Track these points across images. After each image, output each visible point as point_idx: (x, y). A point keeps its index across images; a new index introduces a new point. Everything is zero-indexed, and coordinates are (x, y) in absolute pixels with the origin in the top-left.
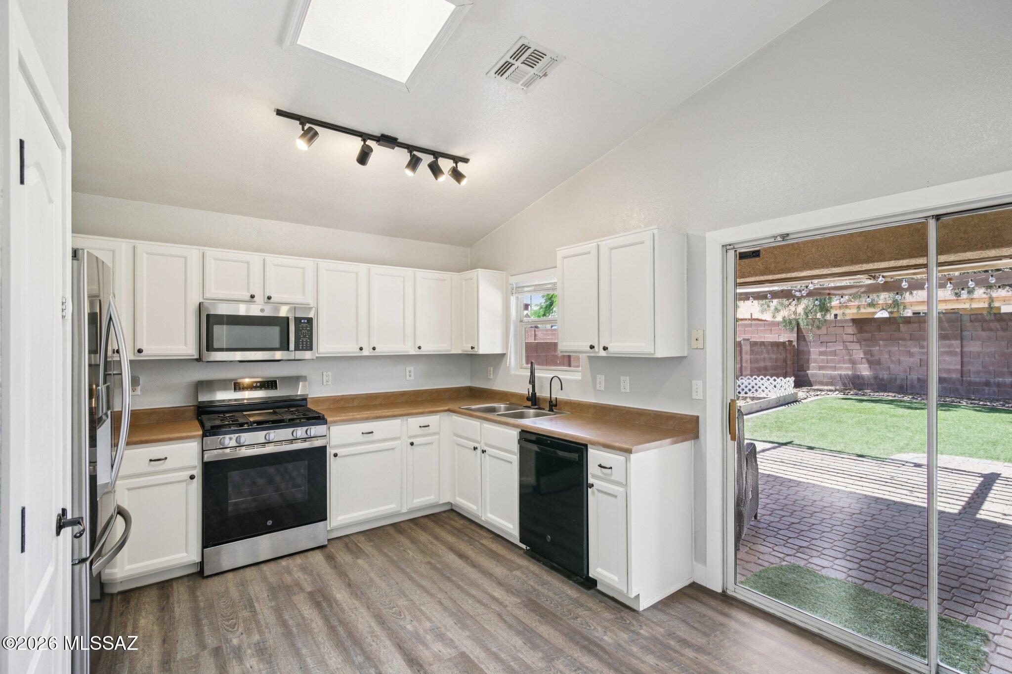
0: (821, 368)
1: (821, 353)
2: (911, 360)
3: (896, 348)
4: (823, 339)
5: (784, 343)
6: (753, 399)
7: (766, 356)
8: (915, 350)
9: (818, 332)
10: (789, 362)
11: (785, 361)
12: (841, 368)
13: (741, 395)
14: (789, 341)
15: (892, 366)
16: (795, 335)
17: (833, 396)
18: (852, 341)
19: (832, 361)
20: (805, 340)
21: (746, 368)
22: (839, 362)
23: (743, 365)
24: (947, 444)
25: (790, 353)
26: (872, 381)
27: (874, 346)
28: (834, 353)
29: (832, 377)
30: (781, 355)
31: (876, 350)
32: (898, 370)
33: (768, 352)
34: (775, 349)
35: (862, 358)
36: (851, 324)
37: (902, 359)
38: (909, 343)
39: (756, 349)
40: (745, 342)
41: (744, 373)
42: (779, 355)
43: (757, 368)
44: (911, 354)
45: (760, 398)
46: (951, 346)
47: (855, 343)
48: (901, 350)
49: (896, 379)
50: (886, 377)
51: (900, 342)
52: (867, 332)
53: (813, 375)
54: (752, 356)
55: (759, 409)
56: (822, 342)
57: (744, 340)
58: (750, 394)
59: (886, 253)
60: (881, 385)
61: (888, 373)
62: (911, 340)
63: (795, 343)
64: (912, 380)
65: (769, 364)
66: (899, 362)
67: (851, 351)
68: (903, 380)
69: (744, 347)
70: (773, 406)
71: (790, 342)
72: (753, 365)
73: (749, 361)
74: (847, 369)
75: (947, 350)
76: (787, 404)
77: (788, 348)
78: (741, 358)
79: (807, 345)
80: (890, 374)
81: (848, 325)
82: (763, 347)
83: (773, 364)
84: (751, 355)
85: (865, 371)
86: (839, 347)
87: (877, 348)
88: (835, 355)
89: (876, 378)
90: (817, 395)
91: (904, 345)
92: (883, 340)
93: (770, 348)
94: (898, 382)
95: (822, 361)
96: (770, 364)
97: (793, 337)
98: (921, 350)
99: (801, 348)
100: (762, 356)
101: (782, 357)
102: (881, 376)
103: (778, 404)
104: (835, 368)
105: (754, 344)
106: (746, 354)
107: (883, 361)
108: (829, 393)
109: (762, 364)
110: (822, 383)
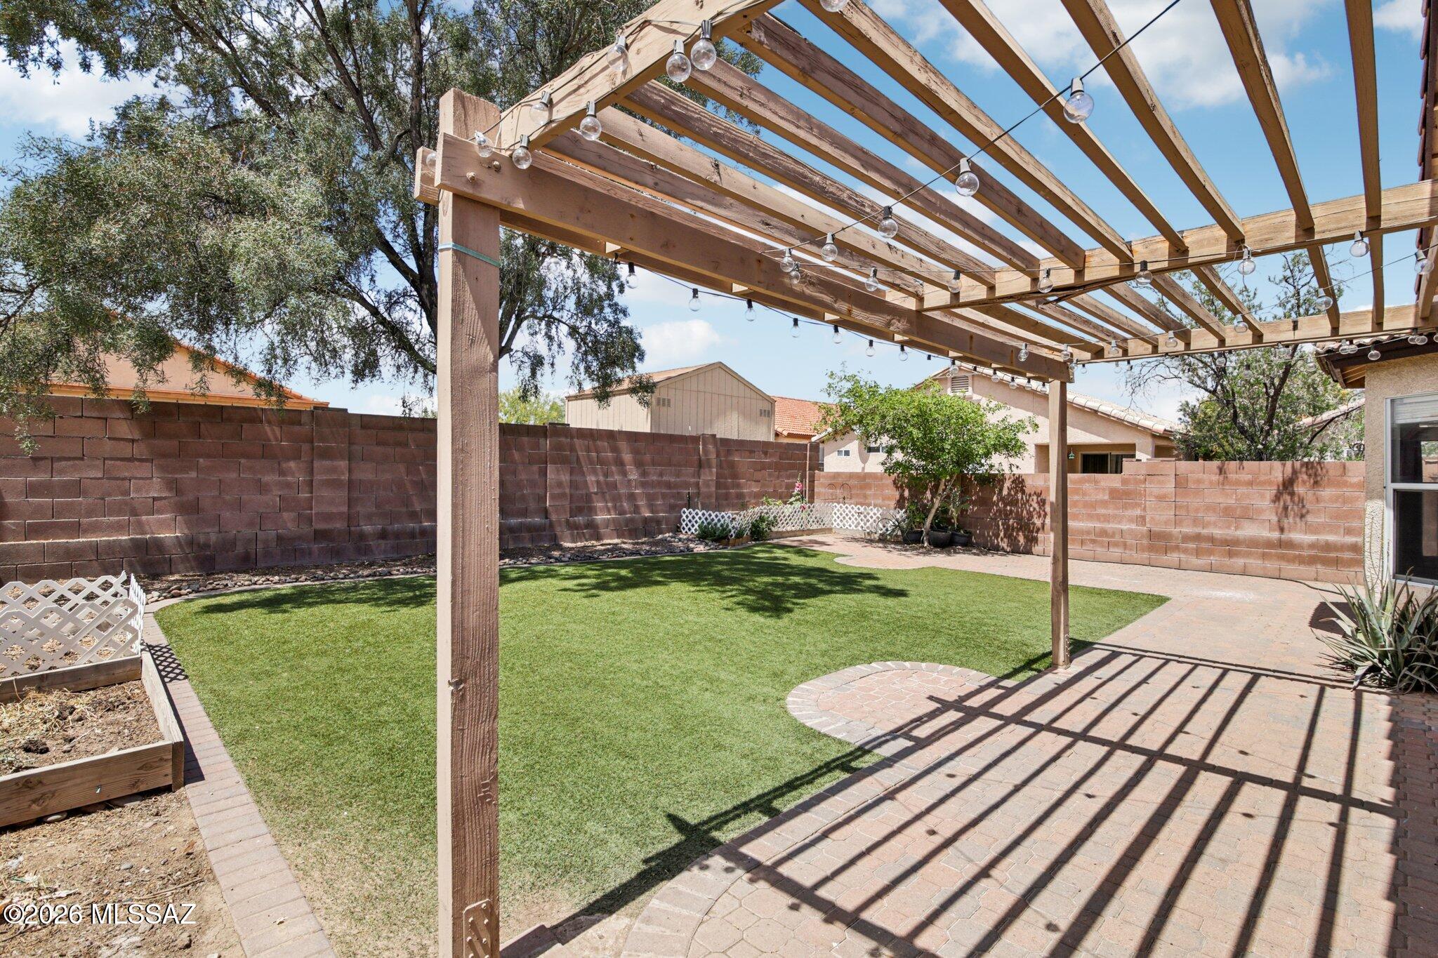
0: (32, 531)
1: (36, 490)
2: (265, 498)
3: (234, 475)
8: (270, 478)
12: (95, 528)
15: (227, 514)
18: (130, 456)
19: (71, 511)
22: (89, 514)
26: (183, 552)
27: (183, 470)
29: (72, 553)
31: (192, 479)
32: (236, 525)
35: (154, 499)
36: (123, 416)
37: (245, 497)
38: (261, 464)
44: (262, 488)
46: (334, 470)
47: (137, 463)
48: (243, 478)
49: (233, 543)
50: (212, 538)
51: (243, 461)
52: (167, 437)
56: (35, 459)
60: (203, 559)
61: (216, 529)
62: (263, 457)
66: (239, 505)
67: (125, 483)
68: (249, 541)
74: (118, 528)
75: (328, 477)
80: (220, 532)
81: (118, 415)
85: (167, 531)
86: (91, 472)
87: (193, 474)
88: (78, 494)
89: (190, 543)
91: (250, 468)
92: (208, 456)
94: (240, 549)
98: (281, 478)
102: (202, 539)
104: (76, 529)
107: (206, 503)
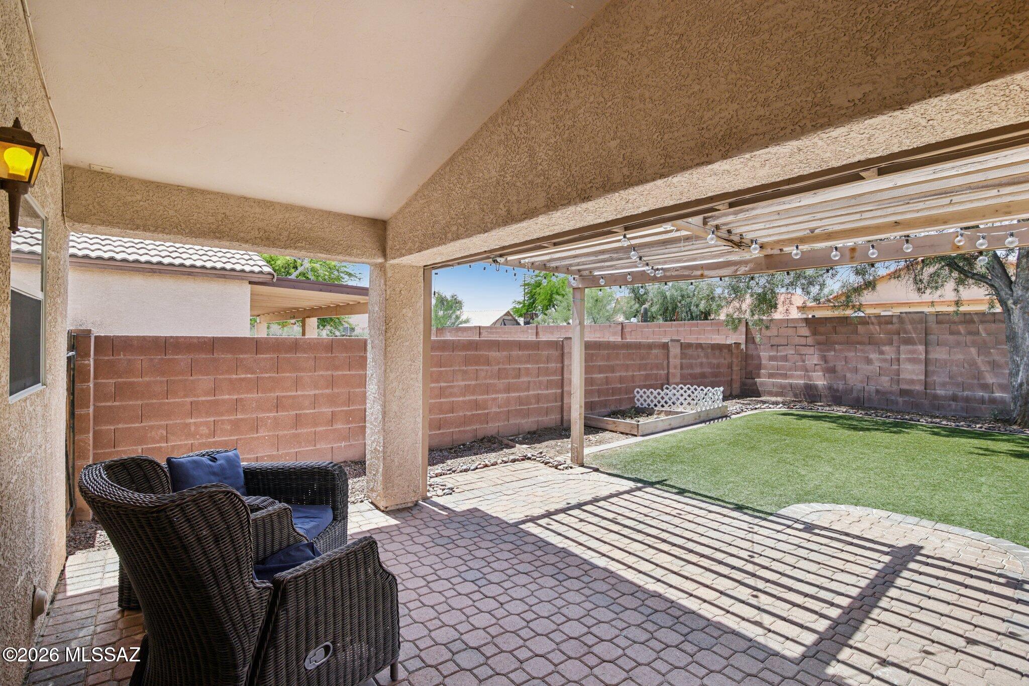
0: (771, 376)
1: (771, 358)
2: (870, 367)
3: (853, 354)
4: (774, 342)
5: (730, 345)
6: (668, 413)
7: (704, 360)
8: (873, 356)
9: (768, 333)
10: (735, 368)
11: (730, 366)
12: (792, 377)
13: (656, 409)
14: (735, 343)
15: (848, 375)
16: (744, 337)
17: (775, 409)
18: (806, 344)
19: (783, 367)
20: (754, 342)
21: (674, 375)
22: (790, 370)
23: (670, 371)
24: (870, 487)
25: (737, 358)
26: (826, 392)
27: (828, 351)
28: (785, 358)
29: (783, 387)
30: (725, 359)
31: (832, 355)
32: (855, 381)
33: (707, 357)
34: (717, 352)
35: (815, 365)
36: (804, 325)
37: (859, 366)
38: (868, 347)
39: (690, 352)
40: (674, 344)
41: (671, 381)
42: (722, 361)
43: (691, 375)
44: (869, 361)
45: (677, 413)
46: (916, 352)
47: (808, 347)
48: (858, 356)
49: (851, 391)
50: (841, 387)
51: (858, 346)
52: (821, 334)
53: (762, 384)
54: (684, 361)
55: (669, 427)
56: (772, 346)
57: (672, 340)
58: (666, 408)
59: (648, 165)
60: (837, 398)
61: (844, 383)
62: (869, 344)
63: (743, 346)
64: (869, 392)
65: (707, 370)
66: (856, 370)
67: (804, 357)
68: (860, 391)
69: (671, 349)
70: (690, 423)
71: (738, 345)
72: (686, 371)
73: (679, 366)
74: (800, 377)
75: (910, 356)
76: (710, 420)
77: (734, 351)
78: (668, 362)
79: (757, 349)
81: (800, 325)
82: (700, 350)
83: (713, 370)
84: (682, 358)
85: (820, 381)
86: (790, 351)
87: (833, 353)
88: (787, 361)
89: (830, 388)
90: (756, 409)
91: (862, 350)
92: (840, 344)
93: (710, 351)
94: (855, 395)
95: (773, 368)
96: (710, 370)
97: (741, 339)
98: (881, 356)
99: (750, 352)
100: (699, 360)
101: (726, 362)
102: (836, 387)
103: (697, 421)
104: (785, 376)
105: (685, 346)
106: (675, 357)
107: (839, 368)
108: (771, 406)
109: (698, 370)
110: (771, 394)
